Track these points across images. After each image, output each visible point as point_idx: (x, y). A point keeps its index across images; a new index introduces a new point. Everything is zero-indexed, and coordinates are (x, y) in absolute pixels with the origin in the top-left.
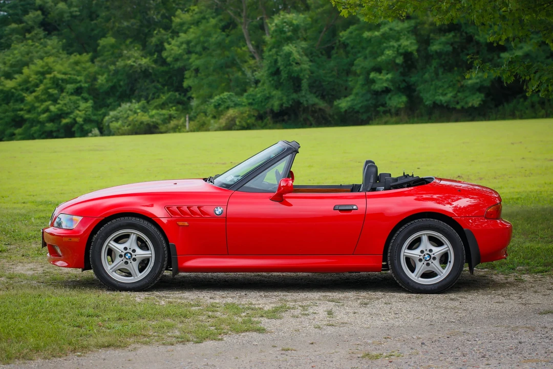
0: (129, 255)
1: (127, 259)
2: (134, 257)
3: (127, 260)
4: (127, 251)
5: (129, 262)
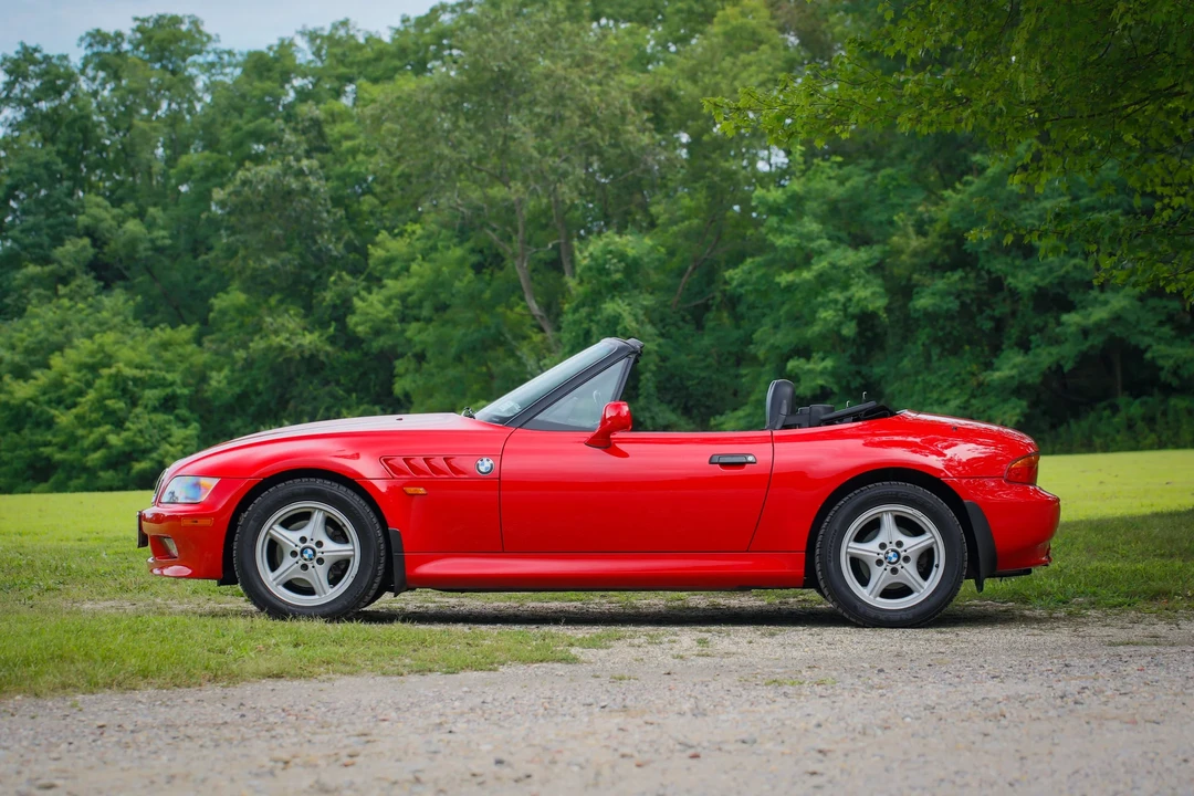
0: (310, 552)
1: (306, 560)
2: (319, 555)
3: (305, 562)
4: (305, 545)
5: (310, 566)
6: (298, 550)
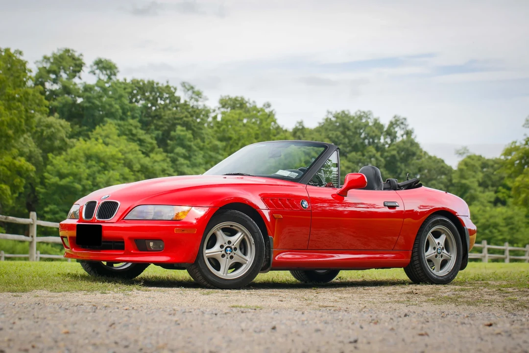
0: (229, 249)
1: (230, 254)
2: (233, 247)
3: (230, 255)
4: (225, 248)
5: (233, 255)
6: (223, 252)
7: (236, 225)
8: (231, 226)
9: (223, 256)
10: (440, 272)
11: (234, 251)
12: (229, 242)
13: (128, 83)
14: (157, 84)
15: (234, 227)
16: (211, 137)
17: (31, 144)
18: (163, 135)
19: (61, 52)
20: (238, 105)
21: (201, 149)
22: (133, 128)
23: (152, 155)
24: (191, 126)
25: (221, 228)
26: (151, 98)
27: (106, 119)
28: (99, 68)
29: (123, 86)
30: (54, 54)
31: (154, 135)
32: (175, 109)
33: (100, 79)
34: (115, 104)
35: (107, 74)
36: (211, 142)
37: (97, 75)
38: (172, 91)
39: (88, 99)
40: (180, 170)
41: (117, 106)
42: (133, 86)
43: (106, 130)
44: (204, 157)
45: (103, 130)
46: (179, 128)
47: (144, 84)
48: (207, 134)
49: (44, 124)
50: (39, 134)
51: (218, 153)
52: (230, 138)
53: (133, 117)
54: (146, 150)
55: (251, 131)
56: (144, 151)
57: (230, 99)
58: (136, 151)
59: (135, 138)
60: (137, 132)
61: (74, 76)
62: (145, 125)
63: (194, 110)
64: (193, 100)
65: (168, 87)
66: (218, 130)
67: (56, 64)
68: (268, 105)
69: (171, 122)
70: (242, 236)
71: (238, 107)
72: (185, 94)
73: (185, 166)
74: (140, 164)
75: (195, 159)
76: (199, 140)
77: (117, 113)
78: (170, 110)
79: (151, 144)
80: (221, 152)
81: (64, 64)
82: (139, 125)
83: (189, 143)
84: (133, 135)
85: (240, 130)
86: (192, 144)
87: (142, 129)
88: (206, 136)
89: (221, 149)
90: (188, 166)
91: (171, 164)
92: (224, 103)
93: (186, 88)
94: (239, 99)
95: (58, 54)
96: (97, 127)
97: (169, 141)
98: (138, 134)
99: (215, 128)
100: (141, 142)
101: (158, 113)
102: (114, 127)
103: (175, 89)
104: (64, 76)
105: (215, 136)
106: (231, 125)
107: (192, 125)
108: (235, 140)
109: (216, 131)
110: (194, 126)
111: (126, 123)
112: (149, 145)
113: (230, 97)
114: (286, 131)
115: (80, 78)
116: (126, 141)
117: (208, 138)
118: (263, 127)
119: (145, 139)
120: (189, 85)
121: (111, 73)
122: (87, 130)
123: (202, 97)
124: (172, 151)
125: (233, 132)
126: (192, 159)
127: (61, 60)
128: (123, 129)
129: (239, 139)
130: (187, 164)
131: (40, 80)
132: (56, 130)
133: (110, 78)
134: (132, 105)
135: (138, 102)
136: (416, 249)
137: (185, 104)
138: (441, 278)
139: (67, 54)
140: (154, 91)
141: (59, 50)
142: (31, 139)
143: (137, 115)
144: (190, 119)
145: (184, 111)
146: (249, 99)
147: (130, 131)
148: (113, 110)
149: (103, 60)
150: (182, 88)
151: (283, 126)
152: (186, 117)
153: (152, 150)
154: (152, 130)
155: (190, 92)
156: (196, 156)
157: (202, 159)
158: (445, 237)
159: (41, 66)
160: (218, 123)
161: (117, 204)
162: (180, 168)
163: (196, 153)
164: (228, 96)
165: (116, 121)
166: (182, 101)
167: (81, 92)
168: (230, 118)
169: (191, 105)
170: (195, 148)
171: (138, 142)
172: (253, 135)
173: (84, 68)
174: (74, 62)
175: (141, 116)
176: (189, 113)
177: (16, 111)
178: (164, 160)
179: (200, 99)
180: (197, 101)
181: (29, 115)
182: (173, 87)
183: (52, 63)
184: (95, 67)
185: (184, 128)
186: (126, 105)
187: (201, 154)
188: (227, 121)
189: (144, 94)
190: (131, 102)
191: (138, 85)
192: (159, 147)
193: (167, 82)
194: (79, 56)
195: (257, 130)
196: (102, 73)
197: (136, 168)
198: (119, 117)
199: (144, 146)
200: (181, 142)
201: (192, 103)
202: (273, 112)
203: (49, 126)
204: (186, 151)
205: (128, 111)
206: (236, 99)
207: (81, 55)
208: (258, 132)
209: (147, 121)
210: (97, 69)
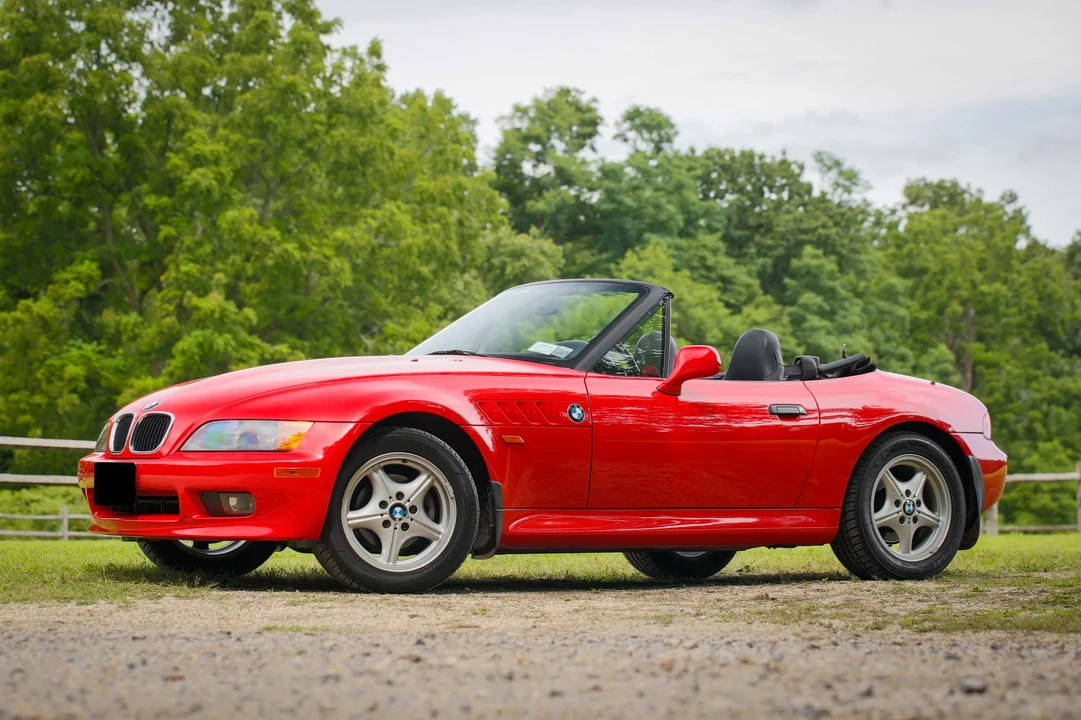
0: (398, 509)
1: (400, 519)
2: (408, 505)
3: (402, 522)
4: (389, 506)
5: (408, 521)
6: (387, 517)
7: (414, 460)
8: (404, 461)
9: (386, 524)
10: (913, 553)
11: (409, 514)
12: (400, 495)
13: (698, 157)
14: (762, 157)
15: (409, 464)
16: (880, 269)
17: (480, 293)
18: (775, 266)
19: (552, 96)
20: (945, 199)
21: (859, 295)
22: (708, 254)
23: (747, 310)
24: (834, 246)
25: (382, 465)
26: (749, 188)
27: (647, 235)
28: (634, 127)
29: (685, 165)
30: (537, 101)
31: (754, 268)
32: (801, 209)
33: (637, 151)
34: (668, 202)
35: (652, 140)
36: (881, 279)
37: (630, 143)
38: (793, 171)
39: (610, 195)
40: (810, 341)
41: (671, 208)
42: (710, 163)
43: (647, 259)
44: (865, 310)
45: (640, 259)
46: (808, 250)
47: (733, 158)
48: (871, 263)
49: (508, 249)
50: (498, 271)
51: (896, 302)
52: (924, 271)
53: (711, 230)
54: (738, 300)
55: (969, 253)
56: (732, 301)
57: (927, 186)
58: (712, 301)
59: (713, 275)
60: (717, 263)
61: (582, 146)
62: (736, 247)
63: (843, 210)
64: (840, 190)
65: (784, 162)
66: (898, 253)
67: (542, 120)
68: (1011, 196)
69: (792, 239)
70: (429, 481)
71: (944, 203)
72: (823, 179)
73: (822, 333)
74: (721, 330)
75: (845, 317)
76: (852, 277)
77: (672, 223)
78: (788, 212)
79: (748, 286)
80: (902, 299)
81: (557, 120)
82: (721, 245)
83: (830, 283)
84: (709, 269)
85: (945, 253)
86: (837, 284)
87: (728, 254)
88: (868, 267)
89: (903, 295)
90: (829, 333)
91: (790, 329)
92: (914, 195)
93: (825, 165)
94: (948, 185)
95: (546, 100)
96: (629, 253)
97: (787, 280)
98: (719, 266)
99: (892, 250)
100: (725, 283)
101: (763, 221)
102: (665, 252)
103: (802, 167)
104: (559, 146)
105: (893, 267)
106: (926, 243)
107: (838, 243)
108: (935, 274)
109: (894, 256)
110: (843, 246)
111: (691, 242)
112: (743, 289)
113: (928, 181)
114: (1053, 252)
115: (593, 149)
116: (689, 282)
117: (876, 272)
118: (995, 245)
119: (734, 277)
120: (832, 159)
121: (660, 135)
122: (609, 260)
123: (861, 182)
124: (792, 302)
125: (930, 257)
126: (838, 317)
127: (551, 113)
128: (686, 256)
129: (943, 272)
130: (824, 327)
131: (508, 156)
132: (532, 263)
133: (658, 149)
134: (706, 204)
135: (722, 198)
136: (852, 504)
137: (823, 198)
138: (911, 567)
139: (564, 100)
140: (755, 174)
141: (546, 91)
142: (479, 282)
143: (719, 226)
144: (834, 231)
145: (818, 213)
146: (969, 185)
147: (703, 259)
148: (663, 217)
149: (642, 110)
150: (817, 165)
151: (1047, 241)
152: (824, 226)
153: (750, 299)
154: (752, 257)
155: (833, 174)
156: (845, 309)
157: (860, 316)
158: (924, 477)
159: (508, 127)
160: (898, 237)
161: (169, 418)
162: (810, 336)
163: (846, 304)
164: (924, 179)
165: (669, 240)
166: (816, 193)
167: (594, 179)
168: (924, 227)
169: (836, 200)
170: (843, 292)
171: (720, 284)
172: (974, 263)
173: (600, 128)
174: (580, 115)
175: (727, 227)
176: (831, 217)
177: (437, 226)
178: (774, 320)
179: (854, 188)
180: (848, 191)
181: (466, 231)
182: (796, 163)
183: (532, 120)
184: (627, 125)
185: (820, 252)
186: (694, 204)
187: (857, 305)
188: (916, 234)
189: (733, 180)
190: (706, 197)
191: (721, 162)
192: (766, 293)
193: (784, 153)
194: (589, 103)
195: (983, 251)
196: (643, 139)
197: (714, 337)
198: (676, 231)
199: (732, 291)
200: (812, 282)
201: (836, 197)
202: (1024, 212)
203: (517, 255)
204: (825, 300)
205: (698, 217)
206: (940, 186)
207: (595, 100)
208: (983, 255)
209: (740, 237)
210: (630, 130)
